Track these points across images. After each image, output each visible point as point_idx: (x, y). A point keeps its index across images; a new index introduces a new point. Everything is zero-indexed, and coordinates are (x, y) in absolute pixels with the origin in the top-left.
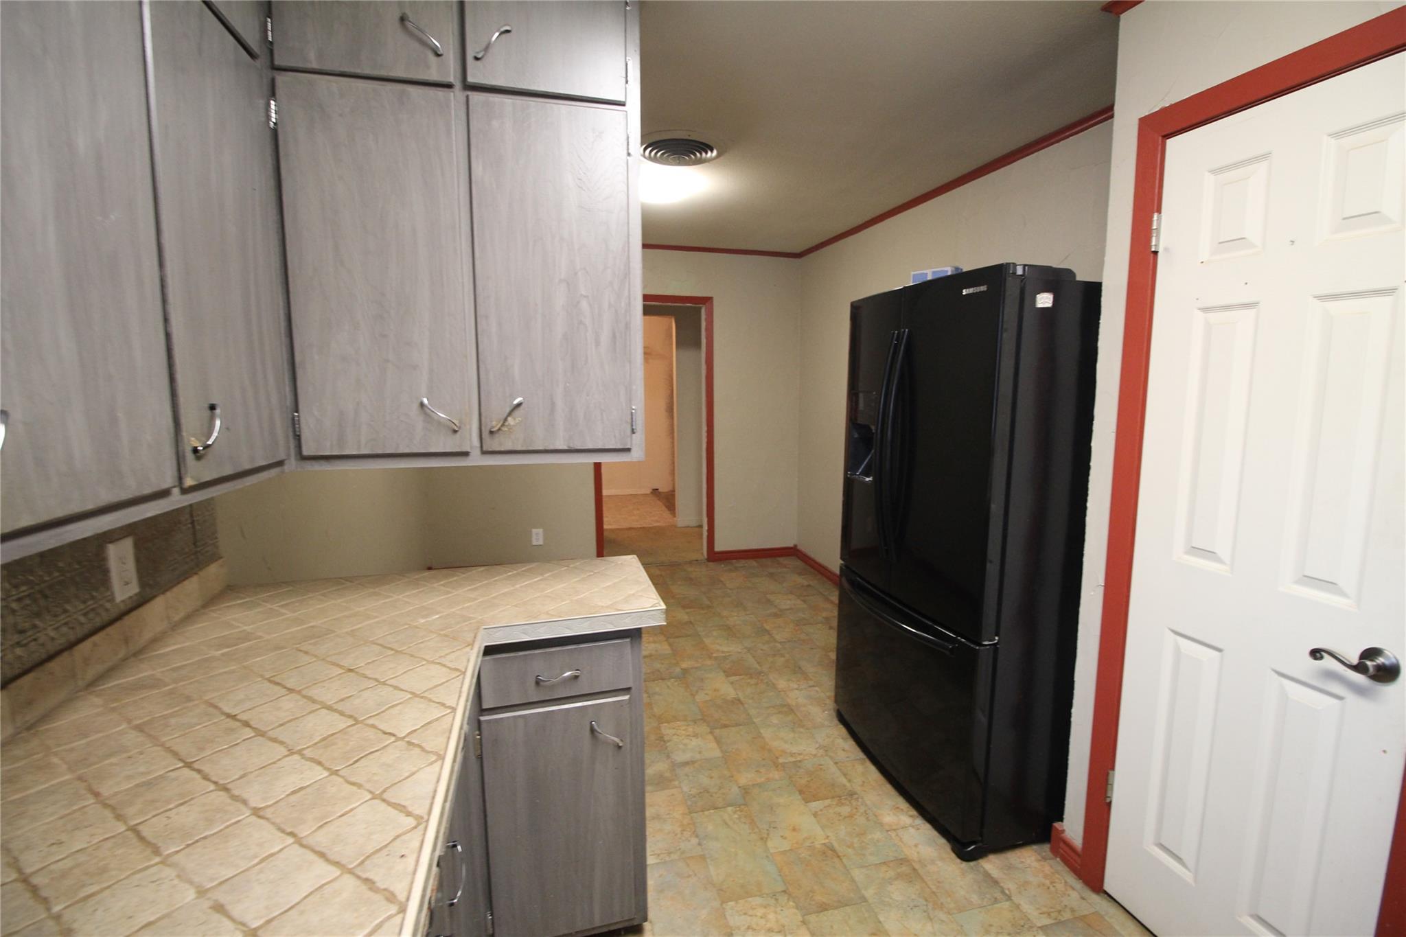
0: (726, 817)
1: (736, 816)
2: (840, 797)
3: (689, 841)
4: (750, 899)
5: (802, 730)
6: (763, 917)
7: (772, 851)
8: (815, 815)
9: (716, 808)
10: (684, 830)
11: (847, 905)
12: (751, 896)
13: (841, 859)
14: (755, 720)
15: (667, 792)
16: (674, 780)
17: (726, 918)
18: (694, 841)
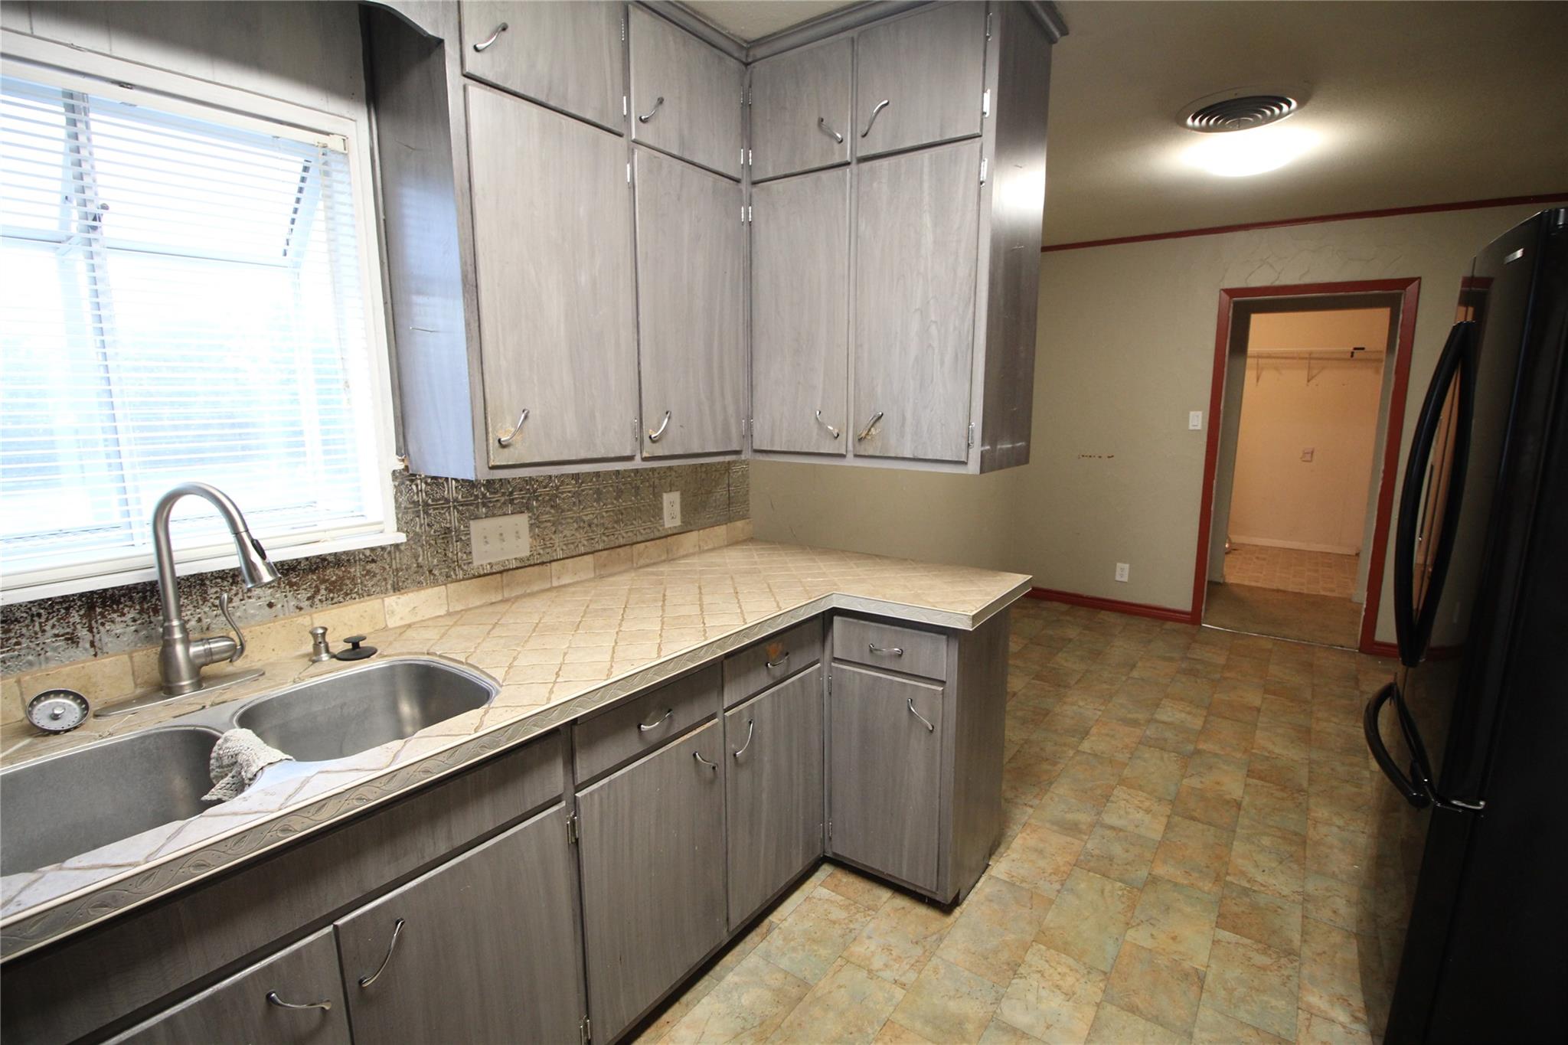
0: (1108, 888)
1: (1120, 893)
2: (1270, 947)
3: (1051, 884)
4: (1063, 955)
5: (1295, 867)
6: (1062, 975)
7: (1128, 938)
8: (1216, 942)
9: (1104, 875)
10: (1055, 874)
11: (1162, 1025)
12: (1068, 955)
13: (1202, 991)
14: (1238, 830)
15: (1069, 839)
16: (1085, 834)
17: (1026, 953)
18: (1057, 886)
